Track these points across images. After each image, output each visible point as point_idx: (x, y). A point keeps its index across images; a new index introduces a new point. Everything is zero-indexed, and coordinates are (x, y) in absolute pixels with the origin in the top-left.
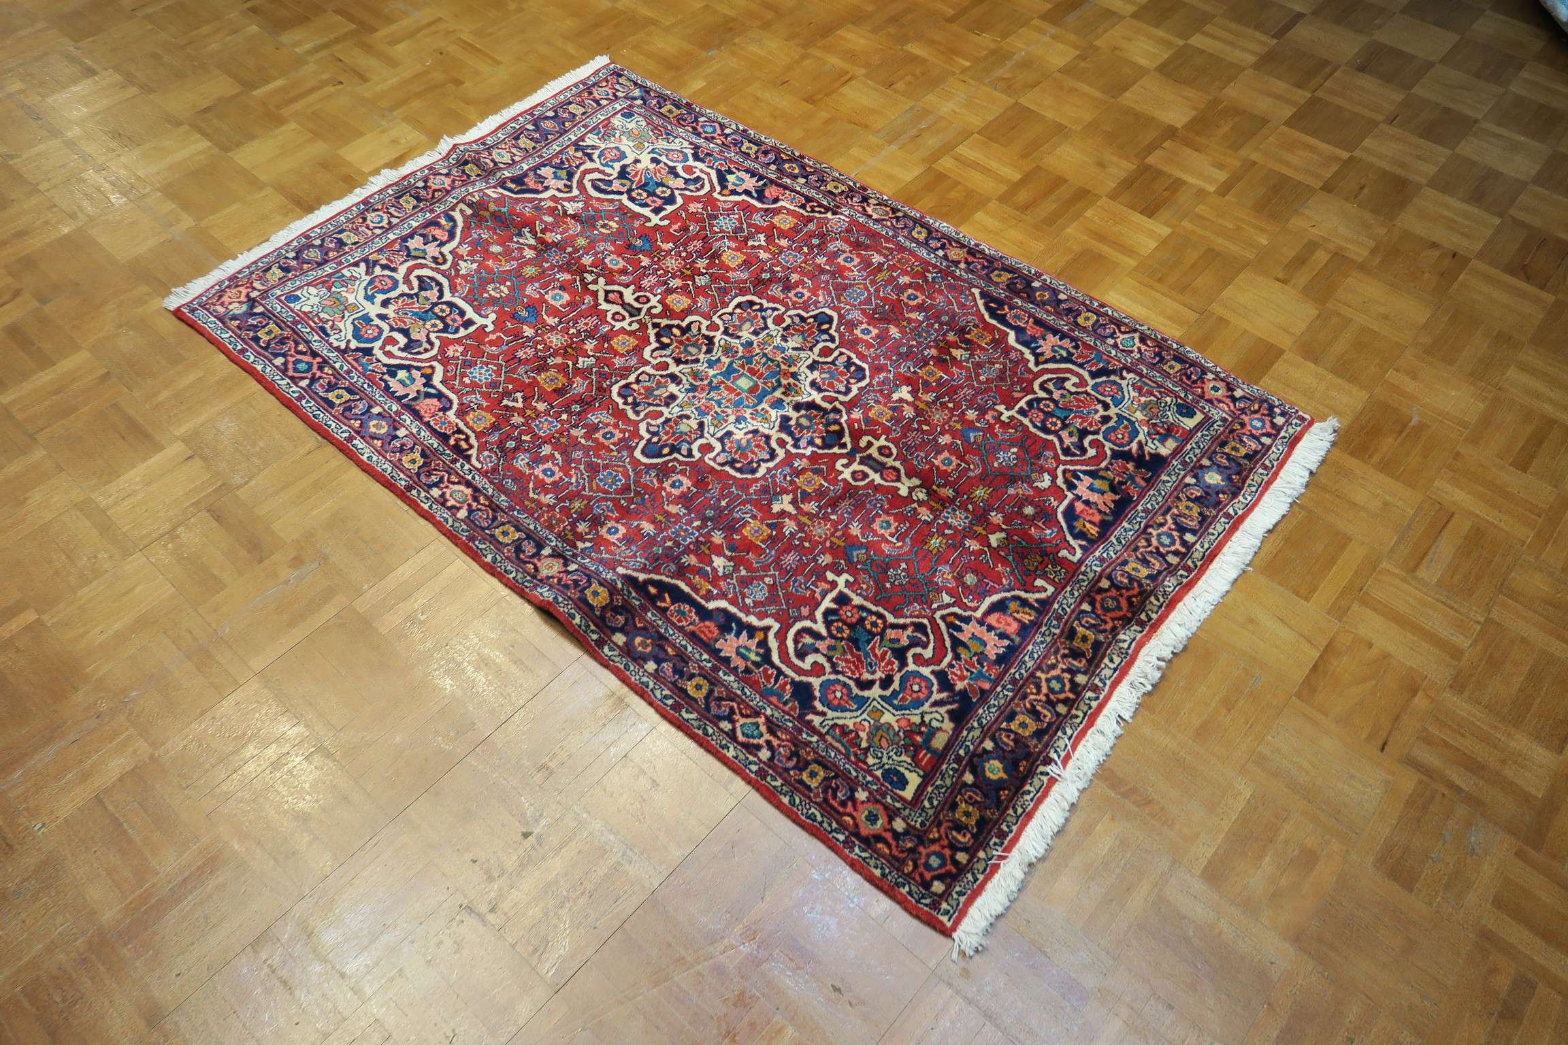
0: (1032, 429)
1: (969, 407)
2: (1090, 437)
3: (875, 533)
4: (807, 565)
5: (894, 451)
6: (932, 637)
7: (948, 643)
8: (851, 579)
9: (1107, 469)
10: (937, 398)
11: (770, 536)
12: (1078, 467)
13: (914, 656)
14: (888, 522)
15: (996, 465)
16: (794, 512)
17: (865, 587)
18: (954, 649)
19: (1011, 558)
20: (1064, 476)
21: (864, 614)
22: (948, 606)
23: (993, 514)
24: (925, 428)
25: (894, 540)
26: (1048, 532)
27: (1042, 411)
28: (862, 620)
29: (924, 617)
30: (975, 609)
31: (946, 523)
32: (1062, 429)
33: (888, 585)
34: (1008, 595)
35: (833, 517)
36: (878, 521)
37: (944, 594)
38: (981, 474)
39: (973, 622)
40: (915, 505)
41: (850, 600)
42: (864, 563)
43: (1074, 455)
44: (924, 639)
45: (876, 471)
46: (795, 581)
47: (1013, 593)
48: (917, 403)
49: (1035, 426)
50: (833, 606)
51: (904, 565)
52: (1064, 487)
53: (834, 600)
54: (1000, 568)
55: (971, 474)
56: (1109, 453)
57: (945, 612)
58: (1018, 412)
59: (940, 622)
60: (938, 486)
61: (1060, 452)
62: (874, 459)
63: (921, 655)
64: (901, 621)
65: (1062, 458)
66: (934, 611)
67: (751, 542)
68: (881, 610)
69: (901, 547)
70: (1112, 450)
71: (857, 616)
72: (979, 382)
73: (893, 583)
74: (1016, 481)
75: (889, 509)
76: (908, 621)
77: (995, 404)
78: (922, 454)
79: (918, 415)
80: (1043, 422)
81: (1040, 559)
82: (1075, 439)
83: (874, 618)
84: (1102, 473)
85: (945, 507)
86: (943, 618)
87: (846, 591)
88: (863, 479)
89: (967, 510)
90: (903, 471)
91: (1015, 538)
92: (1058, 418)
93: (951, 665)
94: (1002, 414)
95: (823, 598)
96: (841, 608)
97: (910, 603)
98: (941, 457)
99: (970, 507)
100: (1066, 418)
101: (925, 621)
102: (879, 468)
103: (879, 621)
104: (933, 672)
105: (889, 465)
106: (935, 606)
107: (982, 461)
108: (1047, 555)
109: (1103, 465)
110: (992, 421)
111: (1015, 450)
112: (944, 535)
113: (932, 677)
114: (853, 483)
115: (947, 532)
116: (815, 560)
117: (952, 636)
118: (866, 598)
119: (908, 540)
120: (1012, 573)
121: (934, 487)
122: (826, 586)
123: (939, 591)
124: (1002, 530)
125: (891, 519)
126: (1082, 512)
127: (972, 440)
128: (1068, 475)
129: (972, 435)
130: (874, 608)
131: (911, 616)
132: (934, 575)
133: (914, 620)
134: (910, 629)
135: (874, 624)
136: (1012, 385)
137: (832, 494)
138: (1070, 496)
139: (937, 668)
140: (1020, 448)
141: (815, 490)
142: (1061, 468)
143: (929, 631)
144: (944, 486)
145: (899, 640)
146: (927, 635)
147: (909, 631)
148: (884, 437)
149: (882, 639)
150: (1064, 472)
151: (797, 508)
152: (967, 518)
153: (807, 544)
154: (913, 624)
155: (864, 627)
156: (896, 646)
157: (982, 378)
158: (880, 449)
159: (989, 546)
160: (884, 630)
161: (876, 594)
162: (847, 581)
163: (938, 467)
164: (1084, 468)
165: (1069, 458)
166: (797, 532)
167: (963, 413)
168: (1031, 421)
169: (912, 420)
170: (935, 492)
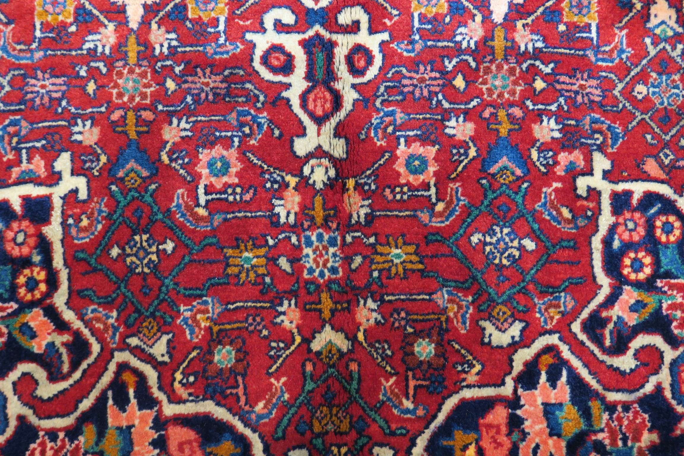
0: (597, 243)
1: (559, 115)
2: (657, 341)
3: (190, 167)
4: (57, 117)
5: (372, 73)
6: (77, 375)
7: (86, 404)
8: (83, 195)
9: (611, 408)
10: (537, 54)
11: (64, 25)
12: (576, 363)
13: (26, 375)
14: (226, 165)
15: (475, 239)
16: (134, 25)
17: (85, 222)
18: (85, 418)
19: (310, 386)
20: (538, 355)
21: (37, 259)
22: (150, 359)
23: (371, 304)
24: (459, 82)
25: (202, 199)
26: (408, 404)
27: (650, 227)
28: (26, 262)
29: (101, 340)
30: (174, 399)
31: (299, 248)
32: (638, 285)
33: (115, 252)
34: (240, 426)
35: (171, 85)
36: (218, 151)
37: (165, 339)
38: (438, 231)
39: (150, 414)
40: (292, 181)
41: (46, 220)
42: (124, 192)
43: (598, 341)
44: (66, 368)
45: (309, 76)
46: (14, 123)
47: (248, 432)
48: (500, 34)
49: (607, 242)
50: (17, 206)
51: (169, 246)
52: (518, 367)
53: (26, 200)
54: (278, 384)
55: (424, 216)
56: (649, 388)
57: (135, 363)
58: (615, 197)
59: (112, 367)
60: (358, 187)
61: (585, 314)
62: (330, 57)
63: (36, 383)
64: (69, 315)
65: (576, 327)
66: (124, 346)
67: (32, 11)
68: (64, 276)
69: (198, 219)
70: (659, 388)
71: (25, 250)
72: (628, 93)
73: (123, 256)
74: (466, 291)
75: (253, 150)
76: (78, 324)
77: (601, 148)
78: (400, 117)
79: (472, 53)
80: (628, 246)
81: (345, 426)
82: (632, 320)
83: (42, 276)
84: (595, 406)
85: (325, 226)
86: (123, 367)
87: (57, 203)
88: (274, 70)
89: (348, 260)
90: (342, 114)
91: (354, 367)
92: (656, 263)
93: (52, 434)
94: (589, 172)
95: (19, 182)
96: (24, 217)
97: (108, 305)
98: (417, 149)
99: (358, 260)
100: (668, 275)
101: (96, 348)
102: (320, 75)
103: (43, 287)
104: (21, 418)
105: (338, 86)
106: (134, 341)
107: (466, 212)
108: (360, 434)
109: (613, 396)
110: (560, 171)
111: (530, 245)
112: (272, 260)
113: (13, 423)
114: (257, 64)
115: (284, 263)
116: (73, 120)
117: (102, 400)
118: (66, 240)
119: (218, 219)
120: (284, 408)
121: (351, 183)
122: (42, 172)
123: (162, 330)
124: (352, 337)
125: (236, 167)
126: (489, 426)
127: (494, 169)
128: (547, 359)
129: (504, 161)
130: (58, 261)
131: (87, 324)
132: (188, 299)
133: (86, 332)
134: (66, 338)
135: (32, 285)
136: (667, 145)
137: (210, 49)
138: (507, 389)
139: (33, 420)
140: (541, 249)
141: (198, 21)
142: (554, 339)
143: (84, 365)
144: (365, 195)
145: (33, 336)
146: (74, 366)
147: (60, 339)
148: (385, 36)
149: (15, 314)
150: (550, 349)
151: (145, 23)
152: (333, 270)
153: (91, 87)
154: (77, 334)
155: (15, 275)
156: (23, 340)
157: (641, 90)
158: (359, 49)
159: (307, 341)
160: (32, 304)
161: (82, 248)
162: (75, 192)
163: (394, 158)
164: (584, 373)
165: (583, 337)
166: (103, 58)
167: (538, 116)
168: (613, 229)
169: (458, 50)
170: (344, 189)
